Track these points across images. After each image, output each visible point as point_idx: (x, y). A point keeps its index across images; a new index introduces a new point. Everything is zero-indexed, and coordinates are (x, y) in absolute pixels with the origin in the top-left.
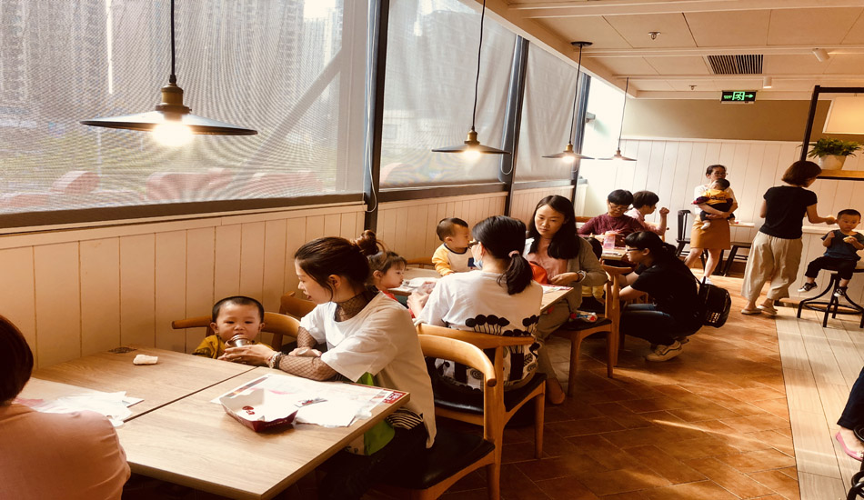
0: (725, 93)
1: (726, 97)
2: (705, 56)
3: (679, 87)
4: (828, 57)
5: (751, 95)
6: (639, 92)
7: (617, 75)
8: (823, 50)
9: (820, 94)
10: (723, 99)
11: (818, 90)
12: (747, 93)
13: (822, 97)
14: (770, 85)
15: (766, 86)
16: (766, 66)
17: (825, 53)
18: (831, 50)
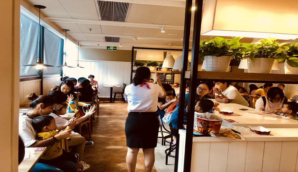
0: (108, 47)
1: (108, 48)
2: (104, 36)
3: (95, 45)
4: (137, 39)
5: (115, 48)
6: (81, 46)
7: (75, 40)
8: (136, 37)
9: (134, 49)
10: (107, 49)
11: (133, 48)
12: (114, 47)
13: (135, 49)
14: (121, 45)
15: (120, 46)
16: (120, 41)
17: (136, 38)
18: (137, 38)
